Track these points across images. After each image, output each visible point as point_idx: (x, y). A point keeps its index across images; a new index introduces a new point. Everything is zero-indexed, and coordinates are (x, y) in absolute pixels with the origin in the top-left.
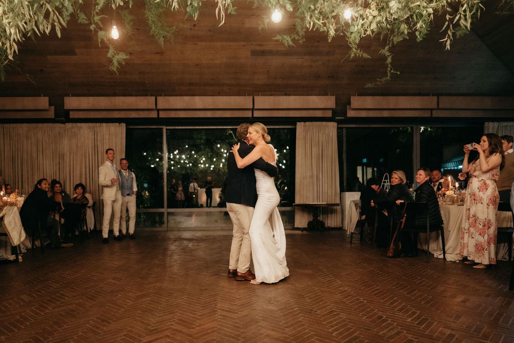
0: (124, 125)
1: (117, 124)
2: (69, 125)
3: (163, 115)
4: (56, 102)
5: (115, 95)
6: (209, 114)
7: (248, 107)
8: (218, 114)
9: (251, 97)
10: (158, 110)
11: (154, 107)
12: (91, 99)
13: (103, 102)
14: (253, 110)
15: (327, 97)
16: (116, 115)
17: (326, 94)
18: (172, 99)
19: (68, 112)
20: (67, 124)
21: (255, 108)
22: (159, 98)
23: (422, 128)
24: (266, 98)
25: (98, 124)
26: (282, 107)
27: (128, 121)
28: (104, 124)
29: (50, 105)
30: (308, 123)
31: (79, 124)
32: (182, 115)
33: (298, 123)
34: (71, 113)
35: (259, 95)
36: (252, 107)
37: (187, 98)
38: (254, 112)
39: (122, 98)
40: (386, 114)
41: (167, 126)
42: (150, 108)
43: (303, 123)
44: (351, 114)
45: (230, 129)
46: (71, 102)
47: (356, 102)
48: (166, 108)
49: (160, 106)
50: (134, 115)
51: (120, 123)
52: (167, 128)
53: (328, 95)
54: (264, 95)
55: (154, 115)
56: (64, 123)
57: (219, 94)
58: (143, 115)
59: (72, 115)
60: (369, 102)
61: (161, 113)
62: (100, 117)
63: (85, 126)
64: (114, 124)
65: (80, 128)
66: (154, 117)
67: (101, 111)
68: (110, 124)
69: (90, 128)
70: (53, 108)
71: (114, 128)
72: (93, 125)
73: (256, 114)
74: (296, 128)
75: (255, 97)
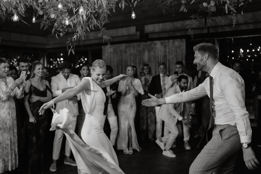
1: (179, 40)
2: (149, 43)
3: (212, 31)
4: (140, 29)
5: (177, 20)
8: (259, 26)
10: (208, 28)
11: (204, 26)
12: (161, 25)
13: (168, 26)
16: (178, 34)
19: (148, 34)
20: (148, 42)
22: (208, 19)
25: (167, 41)
27: (187, 37)
28: (171, 41)
29: (137, 30)
31: (155, 42)
34: (150, 35)
39: (181, 22)
41: (216, 37)
42: (201, 27)
46: (149, 28)
48: (214, 26)
49: (209, 25)
50: (191, 33)
51: (181, 39)
52: (218, 39)
55: (205, 31)
56: (146, 41)
58: (197, 32)
59: (150, 36)
61: (210, 29)
62: (167, 36)
63: (158, 43)
64: (177, 40)
65: (155, 44)
66: (205, 32)
67: (168, 32)
68: (175, 40)
69: (162, 44)
70: (138, 33)
71: (177, 43)
72: (164, 41)
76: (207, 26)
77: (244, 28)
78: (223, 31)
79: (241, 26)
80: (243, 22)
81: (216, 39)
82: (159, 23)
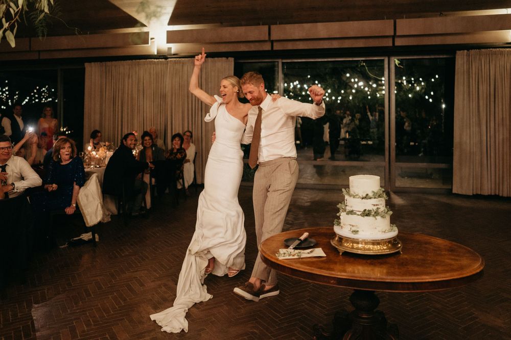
0: (232, 60)
1: (224, 58)
2: (171, 62)
3: (277, 47)
6: (335, 45)
7: (387, 34)
8: (347, 44)
9: (392, 21)
10: (272, 42)
11: (267, 38)
12: (195, 31)
14: (394, 37)
16: (223, 49)
18: (289, 27)
21: (397, 34)
22: (273, 27)
24: (413, 21)
26: (436, 32)
27: (236, 55)
30: (472, 52)
31: (182, 60)
32: (301, 46)
33: (458, 52)
35: (402, 18)
36: (392, 34)
37: (307, 26)
38: (396, 40)
41: (282, 59)
42: (263, 39)
43: (465, 51)
45: (362, 60)
46: (175, 36)
48: (282, 38)
49: (274, 37)
50: (243, 48)
51: (227, 58)
52: (284, 61)
54: (409, 18)
55: (267, 47)
56: (166, 59)
57: (349, 19)
58: (253, 48)
61: (275, 44)
64: (220, 59)
66: (267, 49)
68: (216, 59)
71: (220, 64)
73: (399, 42)
74: (455, 58)
75: (397, 20)
76: (271, 39)
77: (326, 47)
79: (322, 42)
80: (325, 37)
81: (280, 61)
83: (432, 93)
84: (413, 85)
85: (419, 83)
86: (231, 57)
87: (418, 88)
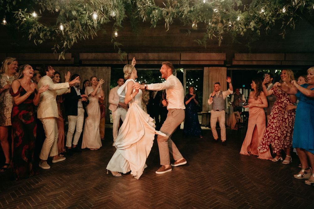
0: (110, 68)
1: (106, 67)
2: (81, 68)
4: (75, 55)
5: (107, 52)
6: (156, 63)
9: (179, 54)
11: (127, 59)
12: (93, 54)
13: (100, 56)
15: (221, 54)
16: (106, 63)
17: (220, 52)
18: (136, 54)
19: (81, 61)
20: (80, 67)
21: (181, 59)
22: (129, 54)
23: (276, 71)
24: (187, 54)
25: (96, 67)
26: (196, 59)
27: (112, 66)
28: (100, 67)
29: (72, 57)
30: (210, 68)
31: (86, 67)
33: (205, 68)
35: (184, 53)
36: (179, 59)
37: (144, 54)
38: (181, 61)
39: (110, 54)
40: (255, 63)
42: (125, 59)
43: (207, 68)
44: (235, 63)
46: (84, 56)
47: (238, 56)
50: (115, 63)
51: (108, 67)
53: (222, 53)
56: (78, 66)
57: (162, 52)
58: (120, 63)
59: (83, 62)
60: (245, 57)
61: (130, 61)
62: (98, 63)
63: (89, 68)
64: (105, 67)
65: (87, 69)
67: (98, 60)
68: (103, 67)
69: (92, 69)
70: (73, 59)
71: (104, 69)
72: (94, 67)
73: (182, 63)
74: (203, 70)
75: (182, 54)
76: (129, 59)
77: (152, 63)
78: (139, 64)
79: (150, 61)
80: (152, 59)
82: (92, 52)
83: (197, 86)
84: (188, 82)
85: (191, 81)
86: (110, 66)
87: (191, 84)
